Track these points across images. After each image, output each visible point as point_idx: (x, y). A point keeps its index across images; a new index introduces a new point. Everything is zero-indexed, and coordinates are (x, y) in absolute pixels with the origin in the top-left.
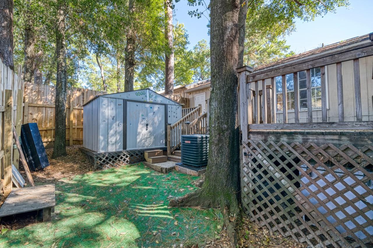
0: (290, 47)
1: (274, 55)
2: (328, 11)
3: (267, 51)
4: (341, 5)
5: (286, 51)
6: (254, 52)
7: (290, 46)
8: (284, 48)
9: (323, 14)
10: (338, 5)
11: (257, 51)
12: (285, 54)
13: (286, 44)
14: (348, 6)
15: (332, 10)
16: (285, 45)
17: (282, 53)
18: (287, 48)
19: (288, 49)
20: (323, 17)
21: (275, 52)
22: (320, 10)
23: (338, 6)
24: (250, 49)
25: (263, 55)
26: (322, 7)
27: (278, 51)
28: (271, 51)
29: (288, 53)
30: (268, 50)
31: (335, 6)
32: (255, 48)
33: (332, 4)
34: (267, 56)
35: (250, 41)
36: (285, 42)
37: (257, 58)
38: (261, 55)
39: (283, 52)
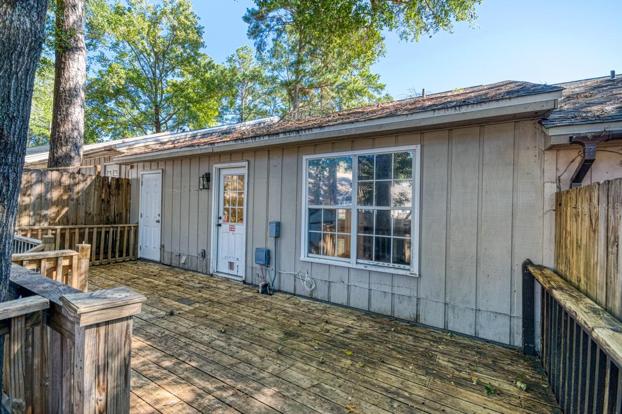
0: (386, 88)
1: (358, 96)
2: (441, 29)
3: (348, 87)
4: (462, 19)
5: (379, 93)
6: (327, 86)
7: (385, 85)
8: (377, 87)
9: (431, 31)
10: (456, 18)
11: (332, 84)
12: (378, 96)
13: (380, 82)
14: (473, 21)
15: (446, 25)
16: (378, 83)
17: (374, 95)
18: (382, 87)
19: (382, 89)
20: (431, 37)
21: (360, 91)
22: (426, 22)
23: (457, 20)
24: (321, 79)
25: (342, 93)
26: (430, 17)
27: (365, 90)
28: (355, 88)
29: (382, 96)
30: (350, 87)
31: (452, 18)
32: (328, 79)
33: (446, 14)
34: (348, 96)
35: (323, 65)
36: (379, 77)
37: (333, 98)
38: (338, 93)
39: (376, 94)
